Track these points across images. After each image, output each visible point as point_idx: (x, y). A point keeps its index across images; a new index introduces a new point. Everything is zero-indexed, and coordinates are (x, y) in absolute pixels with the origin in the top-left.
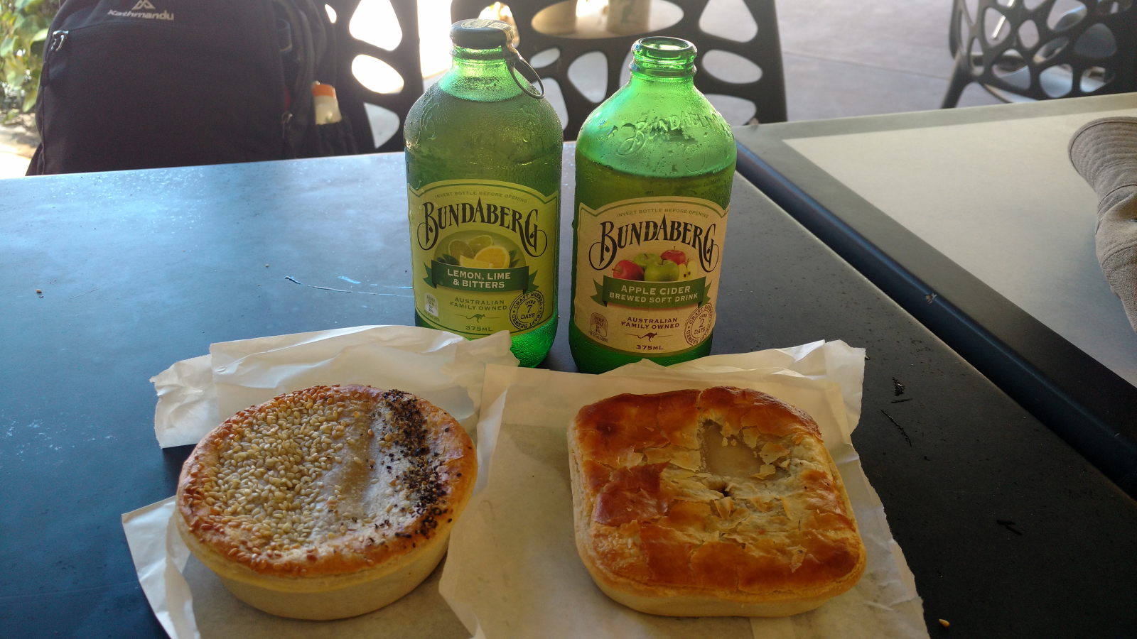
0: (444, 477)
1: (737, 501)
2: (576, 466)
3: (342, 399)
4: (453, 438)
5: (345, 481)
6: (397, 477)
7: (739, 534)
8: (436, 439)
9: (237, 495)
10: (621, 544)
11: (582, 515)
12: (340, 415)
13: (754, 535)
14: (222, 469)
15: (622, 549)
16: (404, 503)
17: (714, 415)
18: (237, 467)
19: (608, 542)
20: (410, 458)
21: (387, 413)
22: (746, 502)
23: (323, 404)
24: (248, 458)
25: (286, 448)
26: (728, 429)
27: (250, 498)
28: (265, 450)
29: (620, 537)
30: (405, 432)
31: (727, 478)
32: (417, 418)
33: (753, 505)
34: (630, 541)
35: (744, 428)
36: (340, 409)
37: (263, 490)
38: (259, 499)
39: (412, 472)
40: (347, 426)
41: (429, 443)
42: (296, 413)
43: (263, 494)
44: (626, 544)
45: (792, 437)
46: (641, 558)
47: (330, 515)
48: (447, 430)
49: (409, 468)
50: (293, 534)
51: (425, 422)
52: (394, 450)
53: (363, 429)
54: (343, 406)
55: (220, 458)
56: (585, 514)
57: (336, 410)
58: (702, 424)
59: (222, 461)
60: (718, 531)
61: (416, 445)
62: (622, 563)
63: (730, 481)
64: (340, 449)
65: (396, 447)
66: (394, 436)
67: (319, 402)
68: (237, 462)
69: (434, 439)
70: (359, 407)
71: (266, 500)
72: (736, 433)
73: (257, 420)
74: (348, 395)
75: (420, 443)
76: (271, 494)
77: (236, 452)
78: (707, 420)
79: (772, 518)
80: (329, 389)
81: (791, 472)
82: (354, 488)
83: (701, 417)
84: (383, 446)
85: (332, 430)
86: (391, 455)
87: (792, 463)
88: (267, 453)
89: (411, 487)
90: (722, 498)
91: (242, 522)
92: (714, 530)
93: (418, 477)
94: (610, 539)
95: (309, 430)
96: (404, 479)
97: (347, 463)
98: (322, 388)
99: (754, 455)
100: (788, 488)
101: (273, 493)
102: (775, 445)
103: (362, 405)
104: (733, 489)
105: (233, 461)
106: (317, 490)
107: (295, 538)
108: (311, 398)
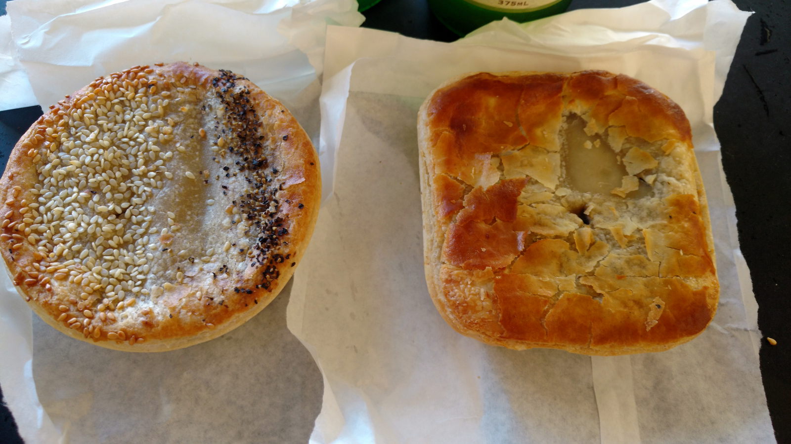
0: (285, 209)
1: (597, 231)
2: (426, 175)
3: (167, 87)
4: (293, 150)
5: (178, 204)
6: (234, 202)
7: (597, 279)
8: (274, 150)
9: (62, 230)
10: (473, 294)
11: (432, 244)
12: (168, 110)
13: (611, 282)
14: (42, 191)
15: (474, 301)
16: (244, 242)
17: (579, 107)
18: (59, 189)
19: (460, 290)
20: (247, 172)
21: (219, 109)
22: (607, 233)
23: (146, 94)
24: (69, 175)
25: (110, 160)
26: (593, 127)
27: (76, 235)
28: (87, 166)
29: (473, 284)
30: (239, 136)
31: (588, 195)
32: (251, 117)
33: (613, 237)
34: (482, 290)
35: (610, 127)
36: (166, 101)
37: (89, 224)
38: (86, 236)
39: (249, 196)
40: (175, 125)
41: (266, 153)
42: (117, 107)
43: (90, 230)
44: (479, 294)
45: (661, 145)
46: (494, 313)
47: (165, 256)
48: (286, 138)
49: (247, 191)
50: (127, 281)
51: (261, 125)
52: (230, 160)
53: (194, 129)
54: (169, 97)
55: (38, 174)
56: (436, 244)
57: (161, 104)
58: (565, 118)
59: (41, 178)
60: (575, 275)
61: (252, 154)
62: (474, 317)
63: (590, 200)
64: (170, 159)
65: (231, 157)
66: (229, 141)
67: (142, 90)
68: (58, 182)
69: (272, 149)
70: (187, 98)
71: (94, 237)
72: (601, 131)
73: (74, 121)
74: (173, 80)
75: (256, 152)
76: (98, 229)
77: (55, 167)
78: (571, 113)
79: (632, 257)
80: (151, 72)
81: (656, 191)
82: (189, 213)
83: (565, 108)
84: (217, 153)
85: (158, 132)
86: (226, 169)
87: (658, 179)
88: (89, 169)
89: (250, 218)
90: (581, 227)
91: (70, 270)
92: (571, 271)
93: (257, 203)
94: (462, 286)
95: (133, 132)
96: (242, 206)
97: (179, 179)
98: (143, 69)
99: (617, 161)
100: (651, 214)
101: (101, 228)
102: (641, 151)
103: (190, 94)
104: (593, 213)
105: (52, 179)
106: (148, 218)
107: (129, 288)
108: (132, 86)
